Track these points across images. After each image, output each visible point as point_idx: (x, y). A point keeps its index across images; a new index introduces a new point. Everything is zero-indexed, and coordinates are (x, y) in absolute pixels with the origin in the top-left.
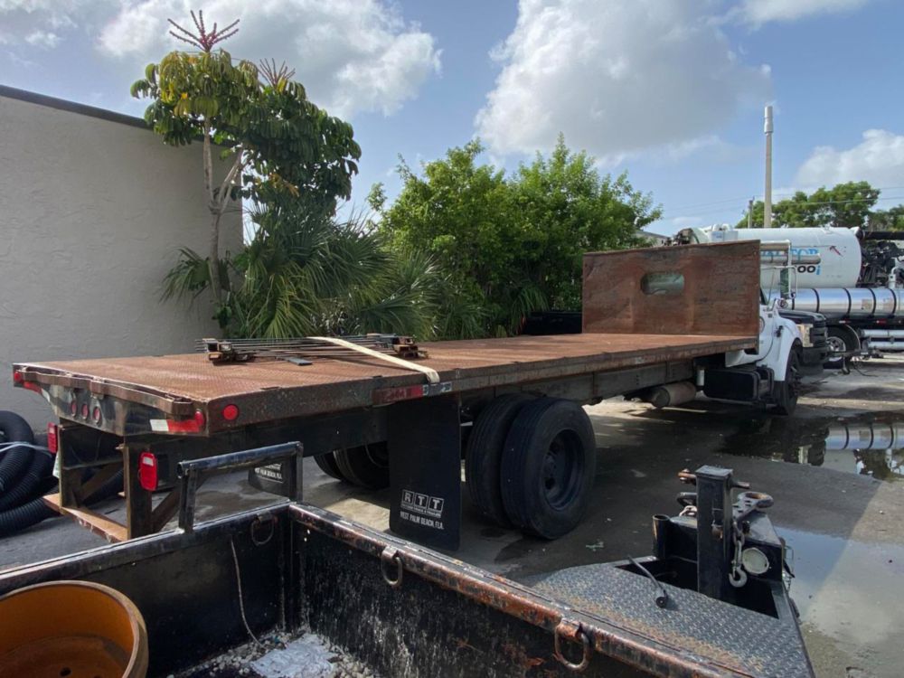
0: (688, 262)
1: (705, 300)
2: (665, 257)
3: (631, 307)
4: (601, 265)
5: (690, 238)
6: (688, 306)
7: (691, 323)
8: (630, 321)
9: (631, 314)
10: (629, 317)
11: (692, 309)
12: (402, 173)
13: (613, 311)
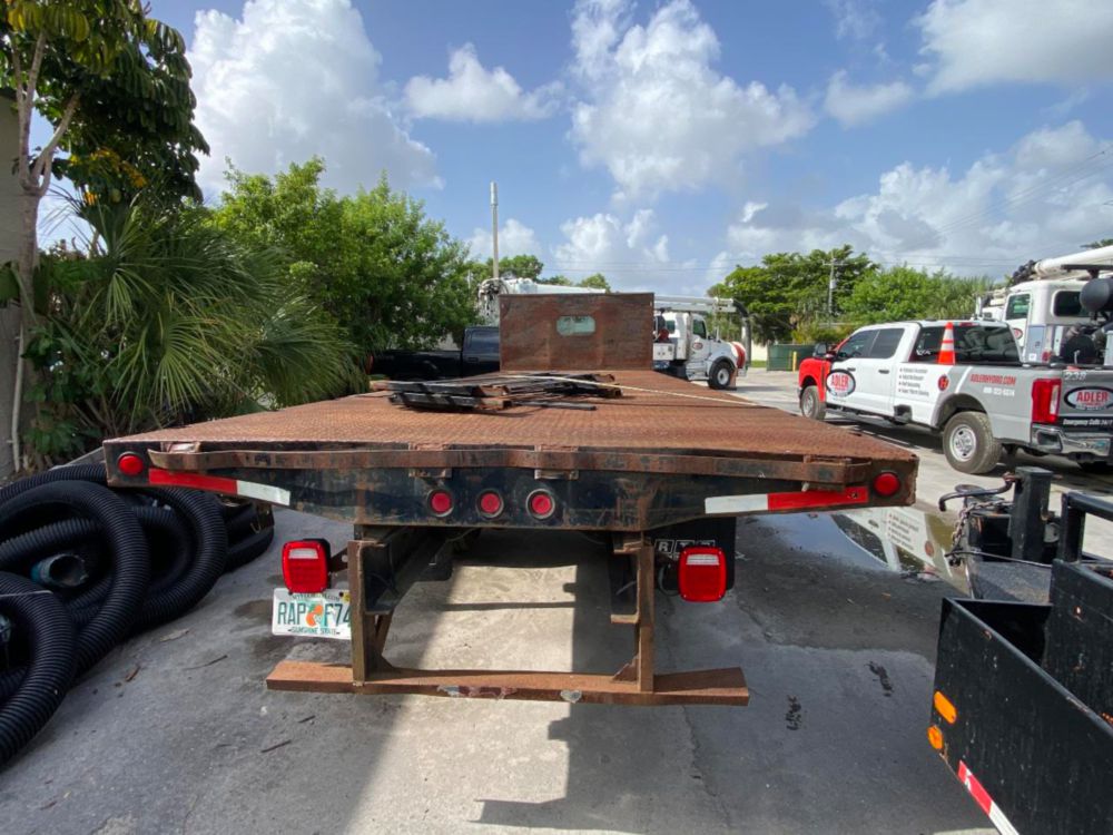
0: (598, 308)
1: (612, 341)
2: (578, 302)
3: (547, 346)
4: (517, 307)
5: (499, 288)
6: (597, 346)
7: (601, 361)
8: (547, 359)
9: (548, 353)
10: (545, 355)
11: (602, 348)
12: (234, 181)
13: (530, 350)
